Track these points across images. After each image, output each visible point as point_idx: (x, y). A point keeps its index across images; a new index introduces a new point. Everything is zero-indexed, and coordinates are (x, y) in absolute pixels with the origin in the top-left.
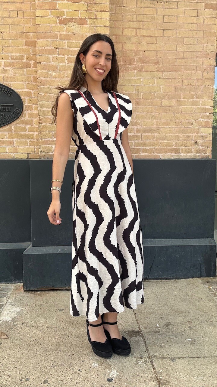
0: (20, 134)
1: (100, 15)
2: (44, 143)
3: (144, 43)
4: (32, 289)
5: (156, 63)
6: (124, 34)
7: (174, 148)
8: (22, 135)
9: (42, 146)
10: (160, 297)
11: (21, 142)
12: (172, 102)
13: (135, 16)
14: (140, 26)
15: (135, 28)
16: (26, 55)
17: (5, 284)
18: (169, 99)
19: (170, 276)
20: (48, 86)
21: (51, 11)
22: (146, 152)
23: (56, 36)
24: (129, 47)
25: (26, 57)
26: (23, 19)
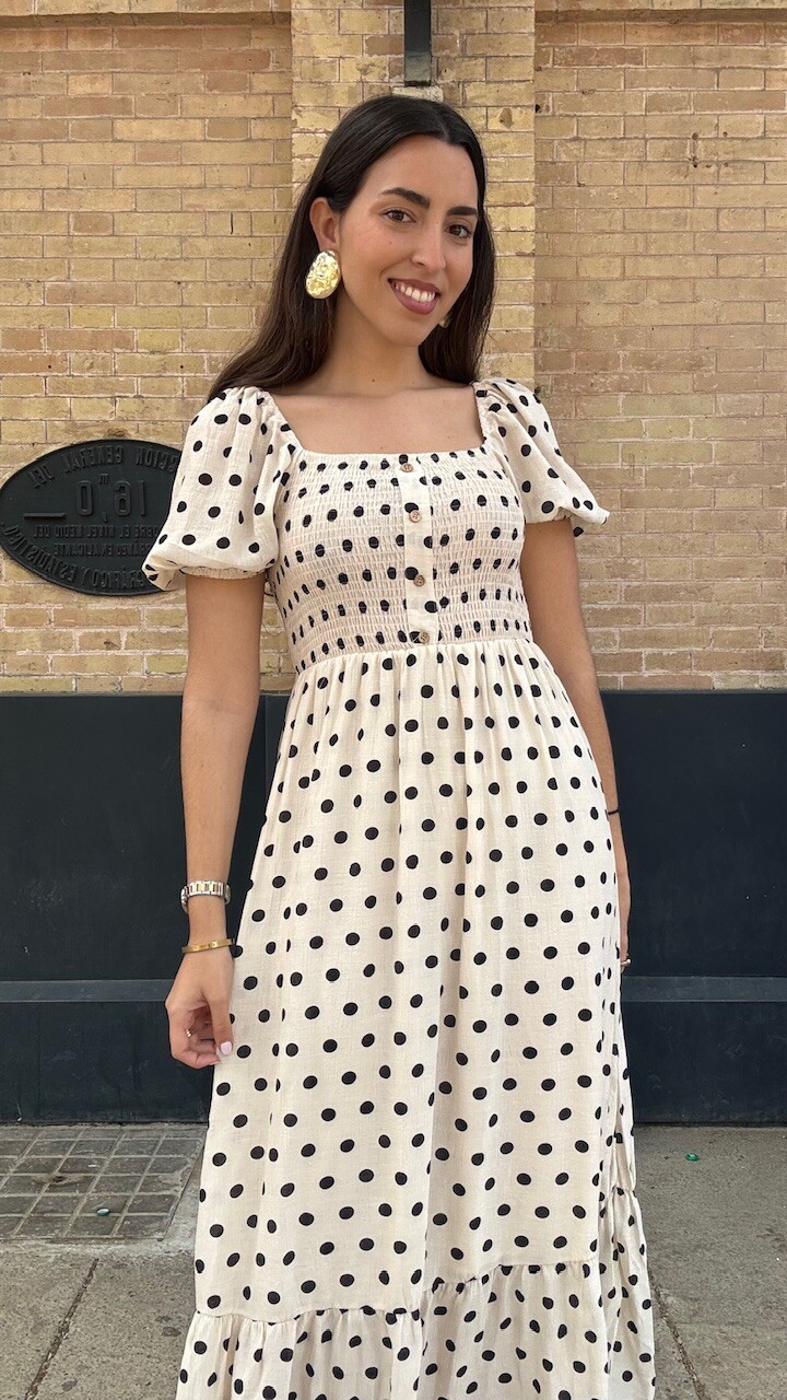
1: (503, 218)
3: (650, 301)
5: (692, 366)
6: (586, 275)
7: (762, 652)
10: (726, 1188)
12: (753, 496)
13: (619, 214)
14: (636, 246)
15: (618, 255)
17: (174, 1127)
18: (741, 484)
19: (758, 1112)
22: (663, 666)
24: (599, 315)
26: (250, 240)
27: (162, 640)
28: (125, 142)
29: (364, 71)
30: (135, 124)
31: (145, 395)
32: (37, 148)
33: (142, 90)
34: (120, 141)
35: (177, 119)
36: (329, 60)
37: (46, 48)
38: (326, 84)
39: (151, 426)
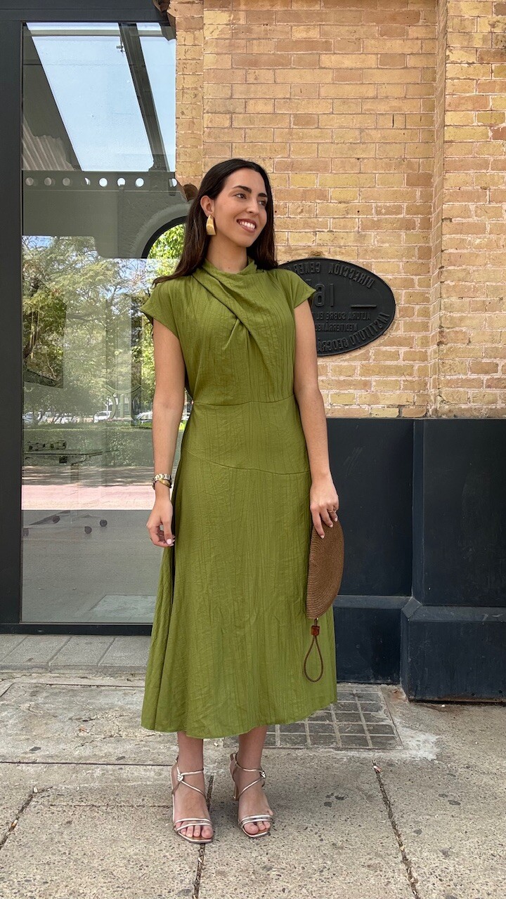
0: (385, 366)
2: (449, 384)
4: (428, 698)
8: (389, 367)
9: (445, 390)
11: (386, 383)
16: (405, 204)
20: (464, 267)
21: (477, 113)
23: (485, 165)
25: (407, 208)
26: (403, 131)
27: (341, 384)
28: (326, 69)
29: (493, 26)
30: (333, 57)
31: (334, 230)
32: (271, 71)
33: (339, 36)
34: (324, 68)
35: (360, 54)
36: (470, 18)
37: (278, 8)
38: (467, 34)
39: (338, 249)
